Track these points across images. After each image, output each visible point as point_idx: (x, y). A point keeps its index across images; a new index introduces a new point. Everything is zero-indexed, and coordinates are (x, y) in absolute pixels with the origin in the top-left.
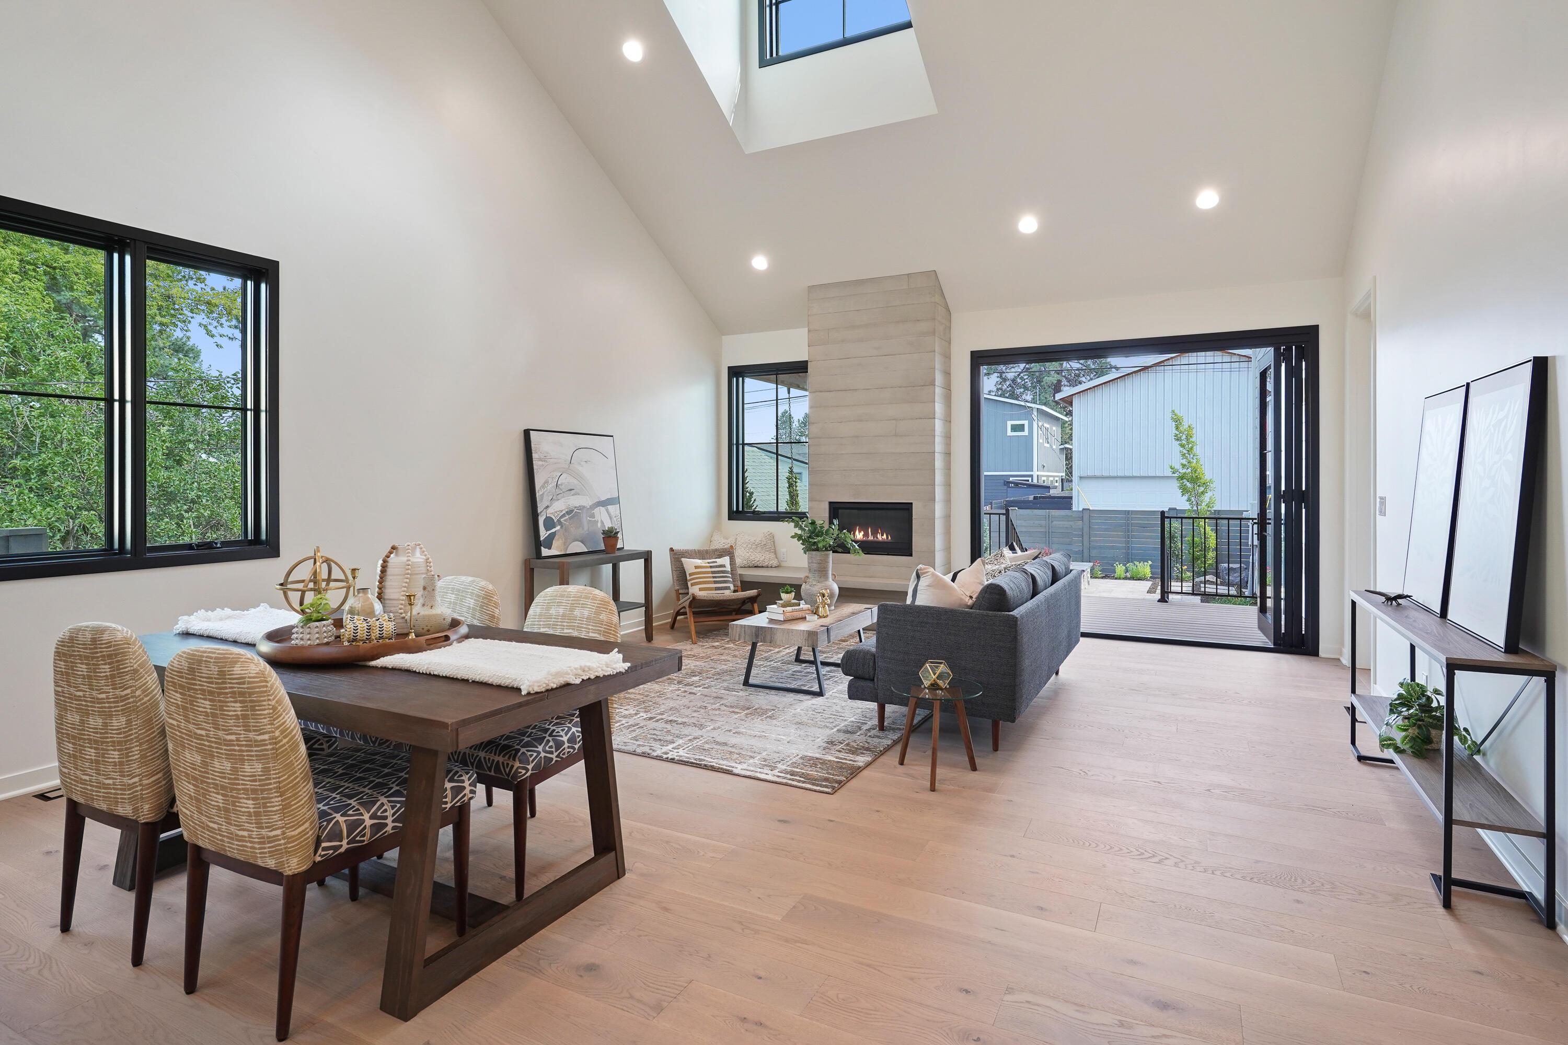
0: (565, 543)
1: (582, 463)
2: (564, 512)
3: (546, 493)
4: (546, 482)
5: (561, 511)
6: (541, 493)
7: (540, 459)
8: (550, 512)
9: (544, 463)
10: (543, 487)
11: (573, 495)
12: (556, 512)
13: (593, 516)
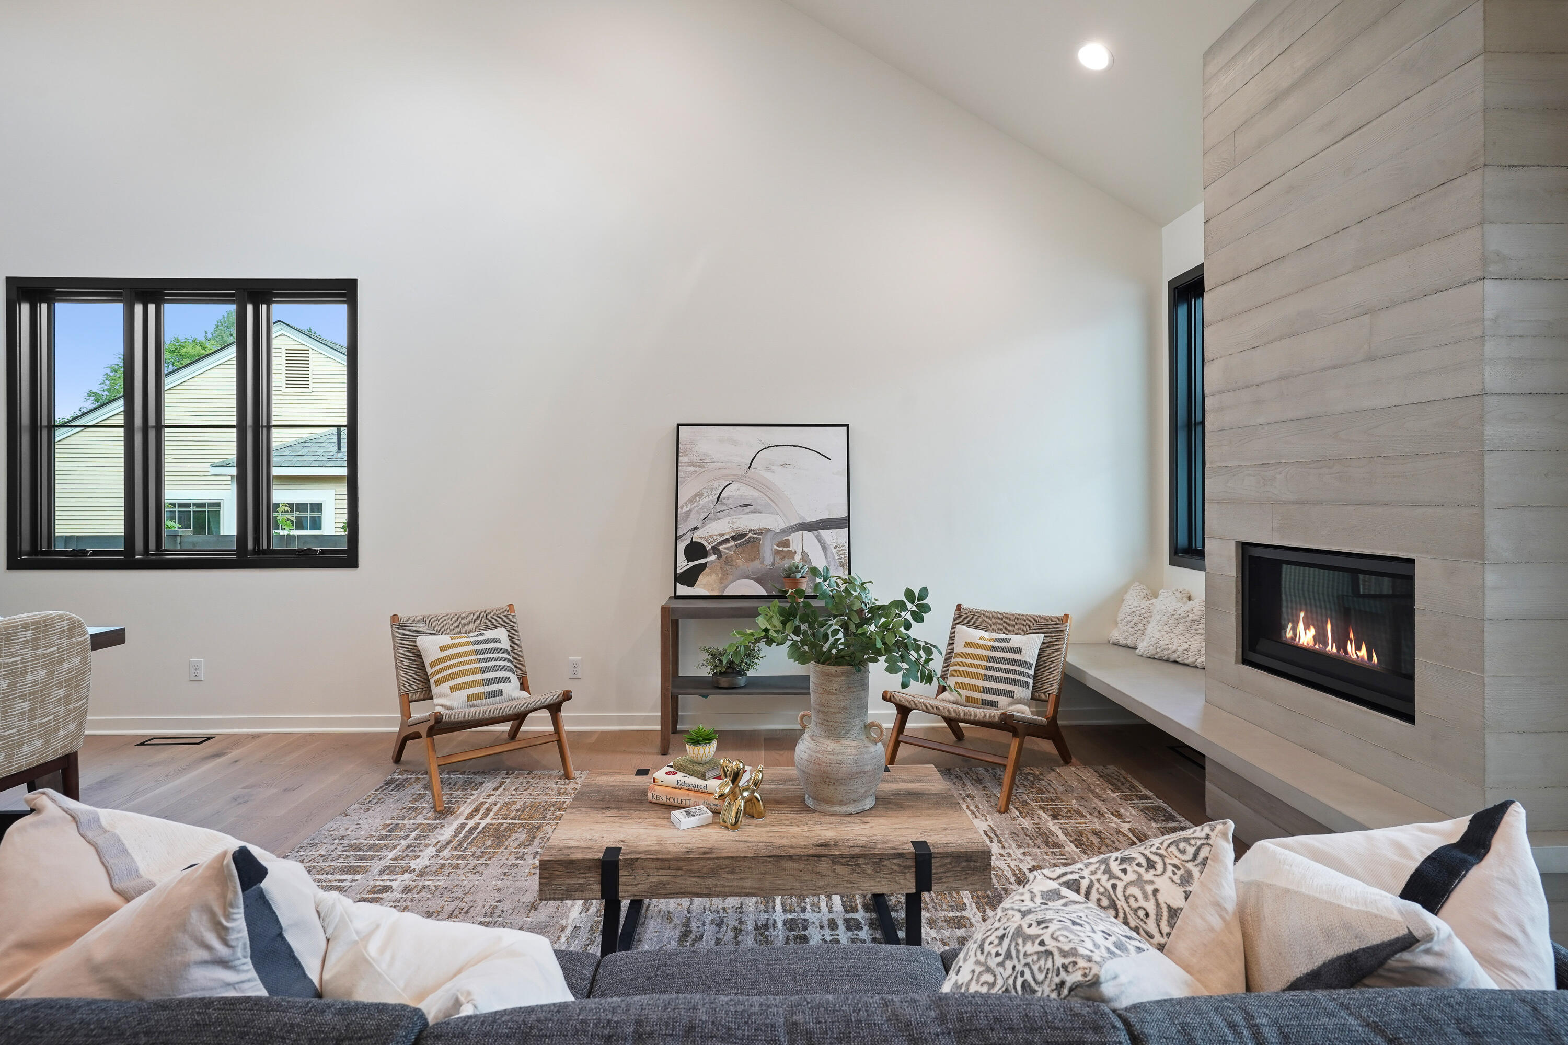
0: (721, 581)
1: (773, 467)
2: (727, 536)
3: (695, 510)
4: (699, 495)
5: (722, 535)
6: (685, 509)
7: (691, 464)
8: (698, 537)
9: (697, 469)
10: (691, 501)
11: (748, 513)
12: (712, 536)
13: (786, 544)
